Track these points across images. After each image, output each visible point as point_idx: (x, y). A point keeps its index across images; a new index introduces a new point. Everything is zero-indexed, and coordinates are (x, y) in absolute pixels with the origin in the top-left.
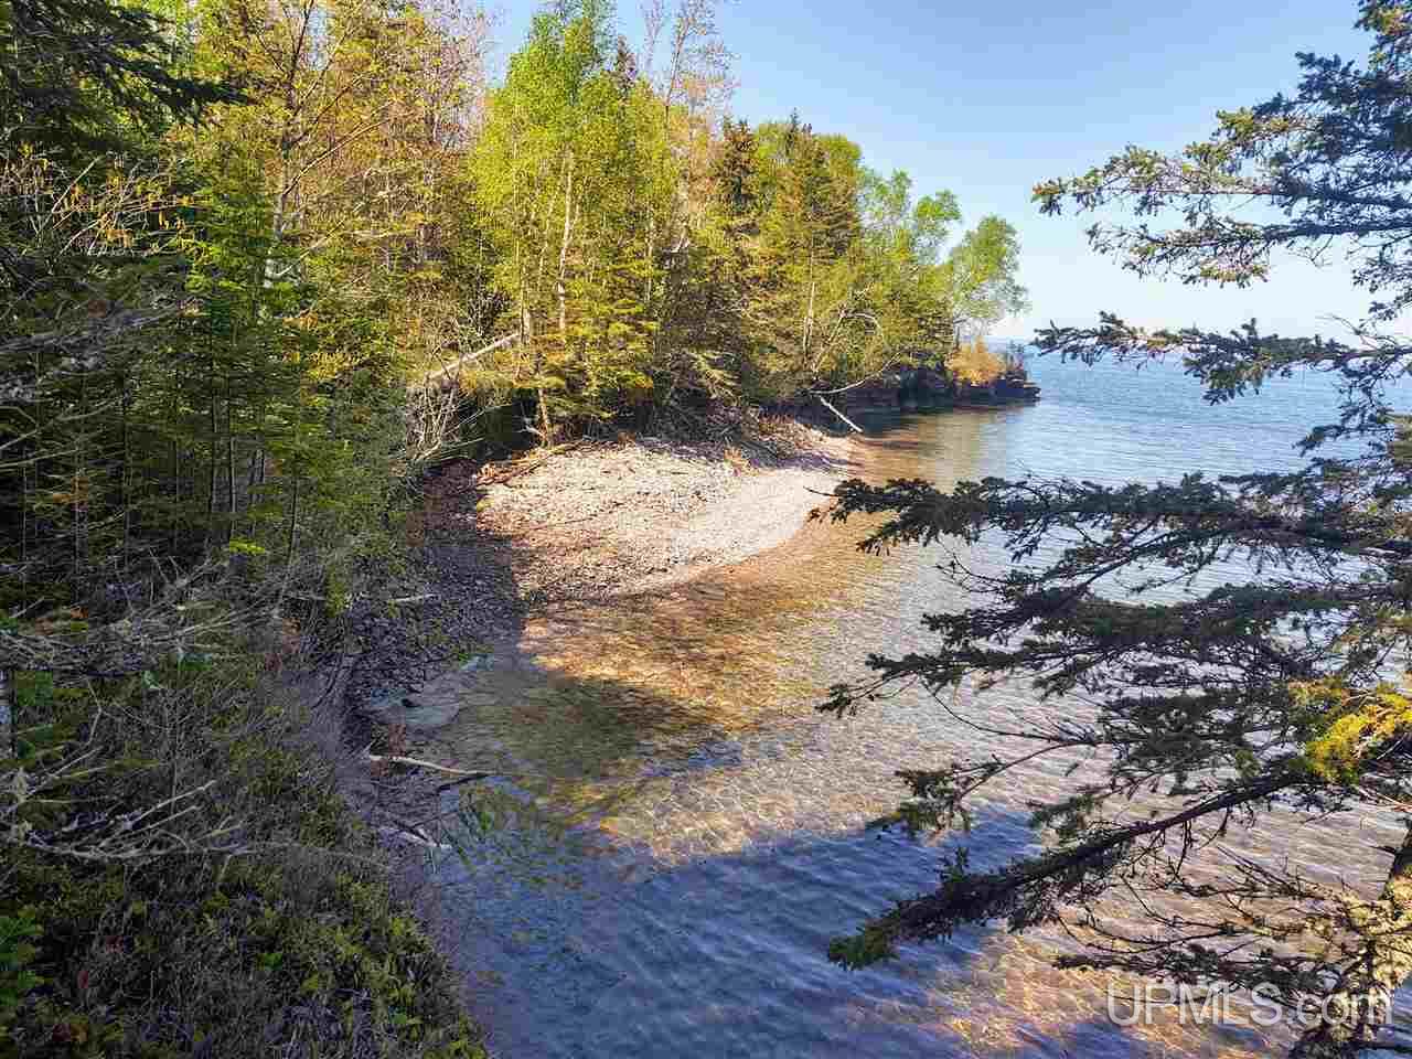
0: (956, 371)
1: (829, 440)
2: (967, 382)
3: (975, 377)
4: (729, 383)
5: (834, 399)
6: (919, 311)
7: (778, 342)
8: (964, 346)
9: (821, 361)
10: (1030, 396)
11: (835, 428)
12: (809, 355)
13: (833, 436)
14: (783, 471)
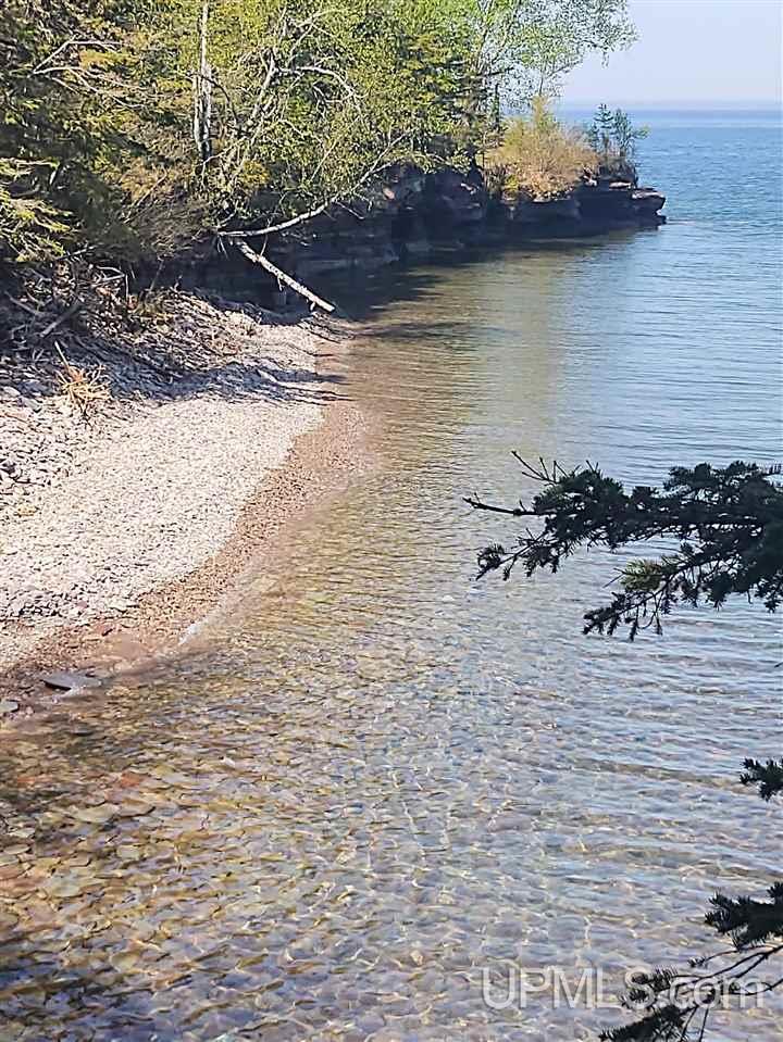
0: (501, 172)
1: (269, 334)
2: (524, 197)
3: (540, 183)
4: (54, 227)
5: (270, 245)
6: (419, 55)
7: (147, 134)
8: (509, 121)
9: (238, 169)
10: (646, 214)
11: (276, 307)
12: (210, 156)
13: (274, 322)
14: (182, 406)
